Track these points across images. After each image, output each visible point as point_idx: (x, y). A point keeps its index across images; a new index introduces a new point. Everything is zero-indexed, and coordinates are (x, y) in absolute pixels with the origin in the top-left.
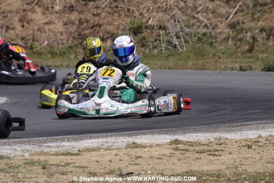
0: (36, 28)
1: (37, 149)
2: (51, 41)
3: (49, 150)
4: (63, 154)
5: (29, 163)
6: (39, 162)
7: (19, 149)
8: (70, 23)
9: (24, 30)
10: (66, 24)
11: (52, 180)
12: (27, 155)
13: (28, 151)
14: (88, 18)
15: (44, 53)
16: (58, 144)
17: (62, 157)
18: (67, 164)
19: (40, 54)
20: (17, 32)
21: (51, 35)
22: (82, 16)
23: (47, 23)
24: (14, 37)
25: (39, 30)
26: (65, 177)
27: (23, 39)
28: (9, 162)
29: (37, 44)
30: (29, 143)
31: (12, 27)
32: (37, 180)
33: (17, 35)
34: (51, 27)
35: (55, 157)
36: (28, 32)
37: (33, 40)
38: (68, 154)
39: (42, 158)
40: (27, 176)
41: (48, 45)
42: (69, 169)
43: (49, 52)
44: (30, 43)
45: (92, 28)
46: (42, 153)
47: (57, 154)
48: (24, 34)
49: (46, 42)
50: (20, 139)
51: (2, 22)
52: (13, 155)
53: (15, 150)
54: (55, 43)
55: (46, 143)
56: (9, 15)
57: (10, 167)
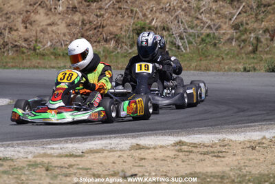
0: (39, 29)
1: (40, 150)
2: (54, 42)
3: (52, 151)
4: (66, 156)
5: (33, 165)
6: (42, 164)
7: (22, 150)
8: (73, 24)
9: (27, 31)
10: (69, 26)
11: (55, 182)
12: (30, 157)
13: (31, 153)
14: (91, 19)
15: (47, 55)
16: (61, 145)
17: (65, 159)
18: (71, 166)
19: (44, 55)
20: (20, 33)
21: (54, 36)
22: (85, 17)
23: (50, 25)
24: (17, 38)
25: (42, 31)
26: (68, 179)
27: (25, 40)
28: (12, 163)
29: (40, 45)
30: (32, 145)
31: (15, 28)
32: (40, 182)
33: (20, 36)
34: (54, 28)
35: (59, 159)
36: (31, 33)
37: (36, 41)
38: (72, 156)
39: (46, 160)
40: (30, 178)
41: (51, 46)
42: (72, 170)
43: (52, 53)
44: (32, 44)
45: (95, 29)
46: (45, 155)
47: (60, 156)
48: (27, 35)
49: (49, 44)
50: (23, 141)
51: (5, 23)
52: (16, 157)
53: (19, 152)
54: (58, 44)
55: (49, 144)
56: (12, 16)
57: (13, 169)
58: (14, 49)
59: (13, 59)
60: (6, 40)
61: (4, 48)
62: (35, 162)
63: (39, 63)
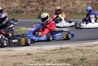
0: (77, 6)
1: (79, 45)
2: (82, 10)
3: (83, 45)
4: (87, 47)
5: (77, 50)
6: (80, 49)
7: (73, 45)
8: (88, 4)
9: (73, 7)
10: (87, 4)
11: (84, 55)
12: (76, 47)
13: (76, 46)
14: (94, 2)
15: (80, 14)
16: (86, 43)
17: (87, 48)
18: (89, 50)
19: (79, 14)
20: (71, 7)
21: (82, 8)
22: (92, 1)
23: (81, 4)
24: (70, 9)
25: (78, 6)
26: (88, 54)
27: (73, 9)
28: (70, 49)
29: (78, 11)
30: (76, 43)
31: (70, 6)
32: (80, 55)
33: (71, 8)
34: (82, 5)
35: (85, 48)
36: (75, 7)
37: (76, 10)
38: (89, 46)
39: (81, 48)
40: (76, 54)
41: (81, 11)
42: (90, 51)
43: (82, 14)
44: (75, 11)
45: (96, 5)
46: (81, 46)
47: (86, 47)
48: (73, 8)
49: (81, 10)
50: (74, 42)
51: (66, 4)
52: (71, 47)
53: (72, 45)
54: (84, 10)
55: (82, 43)
56: (69, 2)
57: (71, 51)
58: (69, 12)
59: (69, 15)
60: (67, 10)
61: (66, 12)
62: (78, 49)
63: (77, 17)
